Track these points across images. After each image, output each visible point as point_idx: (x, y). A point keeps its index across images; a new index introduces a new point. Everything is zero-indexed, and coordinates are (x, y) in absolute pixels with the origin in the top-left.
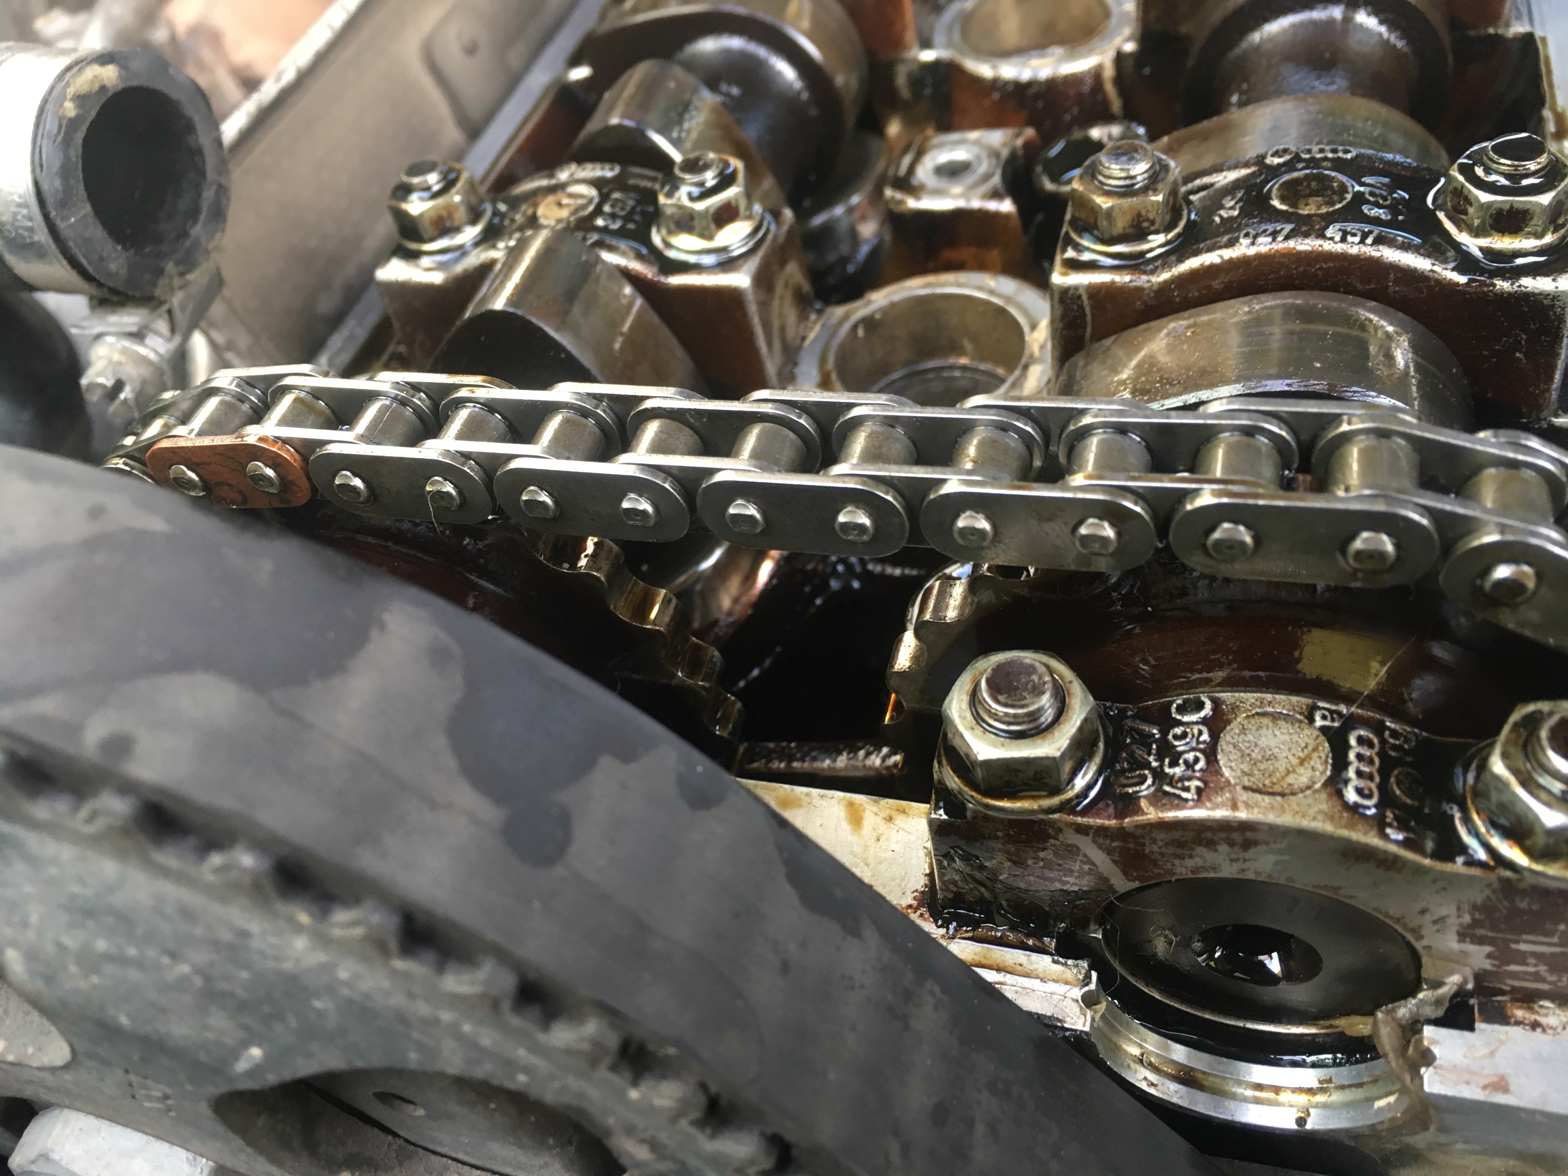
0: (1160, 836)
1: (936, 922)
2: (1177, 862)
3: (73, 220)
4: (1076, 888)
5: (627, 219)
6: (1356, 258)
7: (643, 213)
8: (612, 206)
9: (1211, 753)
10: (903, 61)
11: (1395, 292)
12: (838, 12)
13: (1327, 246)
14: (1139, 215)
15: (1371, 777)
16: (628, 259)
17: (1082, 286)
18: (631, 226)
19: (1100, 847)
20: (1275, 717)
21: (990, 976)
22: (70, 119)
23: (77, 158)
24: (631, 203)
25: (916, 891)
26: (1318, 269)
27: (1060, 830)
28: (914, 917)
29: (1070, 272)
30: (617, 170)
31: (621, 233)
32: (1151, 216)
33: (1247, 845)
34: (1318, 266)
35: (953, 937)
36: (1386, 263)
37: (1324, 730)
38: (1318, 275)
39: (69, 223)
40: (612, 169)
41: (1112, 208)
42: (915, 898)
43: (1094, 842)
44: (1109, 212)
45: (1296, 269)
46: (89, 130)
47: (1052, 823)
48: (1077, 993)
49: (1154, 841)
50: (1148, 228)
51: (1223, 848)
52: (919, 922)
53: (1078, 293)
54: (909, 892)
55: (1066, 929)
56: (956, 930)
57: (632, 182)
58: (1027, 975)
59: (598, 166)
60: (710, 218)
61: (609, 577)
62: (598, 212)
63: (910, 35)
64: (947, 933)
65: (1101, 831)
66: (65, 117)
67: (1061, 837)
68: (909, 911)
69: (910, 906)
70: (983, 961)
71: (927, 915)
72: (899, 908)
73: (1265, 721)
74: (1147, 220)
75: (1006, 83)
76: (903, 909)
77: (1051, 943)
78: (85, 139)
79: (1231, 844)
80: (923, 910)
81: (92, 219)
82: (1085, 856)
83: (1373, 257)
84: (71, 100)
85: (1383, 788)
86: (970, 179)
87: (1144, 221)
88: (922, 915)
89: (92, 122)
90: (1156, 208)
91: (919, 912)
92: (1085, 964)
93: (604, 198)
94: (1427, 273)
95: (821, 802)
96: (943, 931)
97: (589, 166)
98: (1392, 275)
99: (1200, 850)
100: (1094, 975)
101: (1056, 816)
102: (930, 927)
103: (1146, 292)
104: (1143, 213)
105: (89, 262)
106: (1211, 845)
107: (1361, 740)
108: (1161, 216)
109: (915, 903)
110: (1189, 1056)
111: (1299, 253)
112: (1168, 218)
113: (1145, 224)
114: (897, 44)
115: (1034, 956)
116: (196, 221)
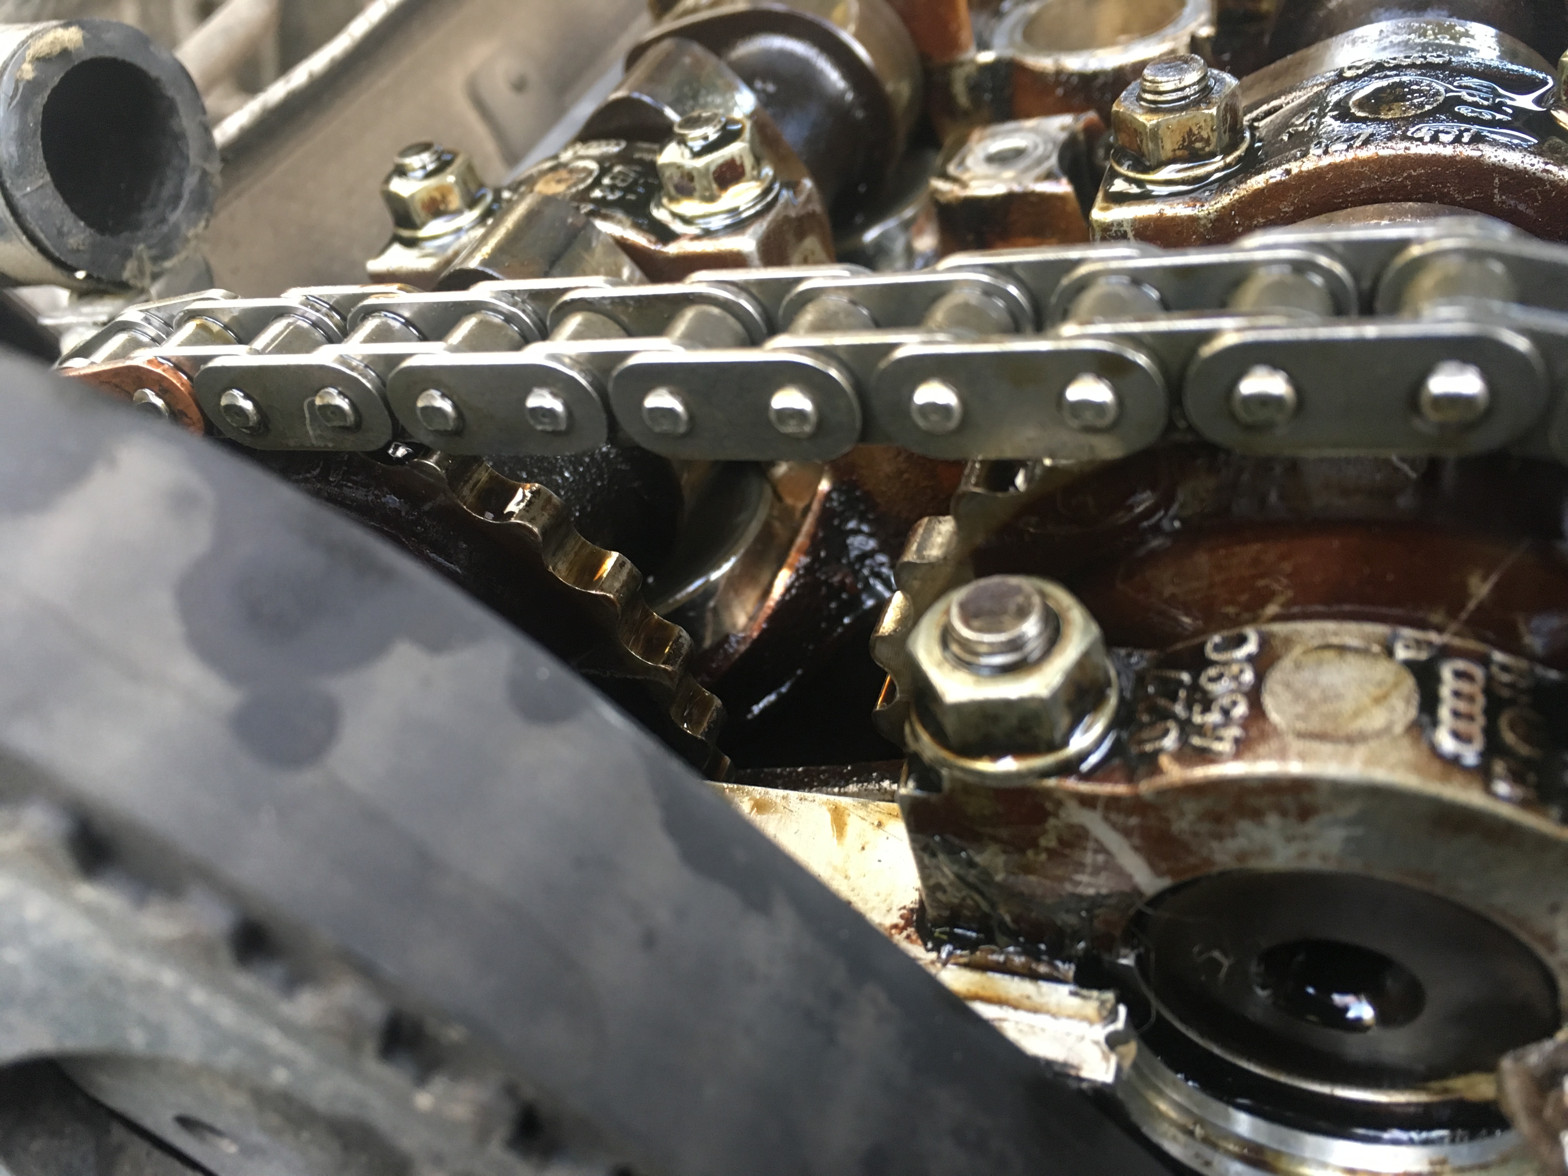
0: (1191, 807)
1: (925, 944)
2: (1215, 845)
3: (29, 189)
4: (1091, 891)
5: (627, 190)
6: (1451, 161)
7: (646, 185)
8: (613, 178)
9: (1254, 696)
10: (961, 64)
11: (1503, 202)
12: (889, 15)
13: (1416, 149)
14: (1190, 132)
15: (1470, 718)
16: (623, 226)
17: (1127, 220)
18: (631, 197)
19: (1114, 826)
20: (1342, 649)
21: (986, 1011)
22: (29, 82)
23: (35, 124)
24: (632, 175)
25: (904, 908)
26: (1406, 178)
27: (1059, 804)
28: (899, 939)
29: (1112, 205)
30: (623, 144)
31: (619, 204)
32: (1205, 134)
33: (1305, 813)
34: (1405, 175)
35: (945, 964)
36: (1488, 165)
37: (1409, 665)
38: (1406, 186)
39: (25, 192)
40: (618, 145)
41: (1158, 125)
42: (902, 917)
43: (1106, 819)
44: (1155, 133)
45: (1378, 180)
46: (50, 97)
47: (1048, 793)
48: (1101, 1032)
49: (1182, 814)
50: (1203, 149)
51: (1273, 820)
52: (905, 945)
53: (1122, 229)
54: (895, 909)
55: (1086, 950)
56: (950, 954)
57: (637, 155)
58: (1035, 1010)
59: (603, 143)
60: (711, 177)
61: (545, 532)
62: (597, 183)
63: (966, 35)
64: (939, 957)
65: (1113, 803)
66: (23, 79)
67: (1063, 814)
68: (893, 931)
69: (895, 926)
70: (982, 993)
71: (914, 937)
72: (881, 930)
73: (1329, 655)
74: (1201, 139)
75: (1071, 75)
76: (886, 929)
77: (1068, 969)
78: (46, 107)
79: (1284, 813)
80: (911, 930)
81: (51, 190)
82: (1097, 841)
83: (1471, 158)
84: (31, 62)
85: (1491, 733)
86: (1023, 163)
87: (1196, 141)
88: (908, 937)
89: (54, 91)
90: (1210, 124)
91: (905, 933)
92: (1109, 996)
93: (604, 171)
94: (1539, 174)
95: (799, 806)
96: (933, 955)
97: (594, 144)
98: (1497, 181)
99: (1245, 825)
100: (1122, 1010)
101: (1052, 782)
102: (918, 951)
103: (1202, 222)
104: (1195, 130)
105: (46, 237)
106: (1256, 815)
107: (1459, 675)
108: (1216, 134)
109: (902, 922)
110: (1255, 1129)
111: (1383, 158)
112: (1226, 138)
113: (1198, 145)
114: (952, 44)
115: (1045, 986)
116: (175, 208)
